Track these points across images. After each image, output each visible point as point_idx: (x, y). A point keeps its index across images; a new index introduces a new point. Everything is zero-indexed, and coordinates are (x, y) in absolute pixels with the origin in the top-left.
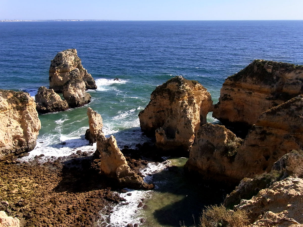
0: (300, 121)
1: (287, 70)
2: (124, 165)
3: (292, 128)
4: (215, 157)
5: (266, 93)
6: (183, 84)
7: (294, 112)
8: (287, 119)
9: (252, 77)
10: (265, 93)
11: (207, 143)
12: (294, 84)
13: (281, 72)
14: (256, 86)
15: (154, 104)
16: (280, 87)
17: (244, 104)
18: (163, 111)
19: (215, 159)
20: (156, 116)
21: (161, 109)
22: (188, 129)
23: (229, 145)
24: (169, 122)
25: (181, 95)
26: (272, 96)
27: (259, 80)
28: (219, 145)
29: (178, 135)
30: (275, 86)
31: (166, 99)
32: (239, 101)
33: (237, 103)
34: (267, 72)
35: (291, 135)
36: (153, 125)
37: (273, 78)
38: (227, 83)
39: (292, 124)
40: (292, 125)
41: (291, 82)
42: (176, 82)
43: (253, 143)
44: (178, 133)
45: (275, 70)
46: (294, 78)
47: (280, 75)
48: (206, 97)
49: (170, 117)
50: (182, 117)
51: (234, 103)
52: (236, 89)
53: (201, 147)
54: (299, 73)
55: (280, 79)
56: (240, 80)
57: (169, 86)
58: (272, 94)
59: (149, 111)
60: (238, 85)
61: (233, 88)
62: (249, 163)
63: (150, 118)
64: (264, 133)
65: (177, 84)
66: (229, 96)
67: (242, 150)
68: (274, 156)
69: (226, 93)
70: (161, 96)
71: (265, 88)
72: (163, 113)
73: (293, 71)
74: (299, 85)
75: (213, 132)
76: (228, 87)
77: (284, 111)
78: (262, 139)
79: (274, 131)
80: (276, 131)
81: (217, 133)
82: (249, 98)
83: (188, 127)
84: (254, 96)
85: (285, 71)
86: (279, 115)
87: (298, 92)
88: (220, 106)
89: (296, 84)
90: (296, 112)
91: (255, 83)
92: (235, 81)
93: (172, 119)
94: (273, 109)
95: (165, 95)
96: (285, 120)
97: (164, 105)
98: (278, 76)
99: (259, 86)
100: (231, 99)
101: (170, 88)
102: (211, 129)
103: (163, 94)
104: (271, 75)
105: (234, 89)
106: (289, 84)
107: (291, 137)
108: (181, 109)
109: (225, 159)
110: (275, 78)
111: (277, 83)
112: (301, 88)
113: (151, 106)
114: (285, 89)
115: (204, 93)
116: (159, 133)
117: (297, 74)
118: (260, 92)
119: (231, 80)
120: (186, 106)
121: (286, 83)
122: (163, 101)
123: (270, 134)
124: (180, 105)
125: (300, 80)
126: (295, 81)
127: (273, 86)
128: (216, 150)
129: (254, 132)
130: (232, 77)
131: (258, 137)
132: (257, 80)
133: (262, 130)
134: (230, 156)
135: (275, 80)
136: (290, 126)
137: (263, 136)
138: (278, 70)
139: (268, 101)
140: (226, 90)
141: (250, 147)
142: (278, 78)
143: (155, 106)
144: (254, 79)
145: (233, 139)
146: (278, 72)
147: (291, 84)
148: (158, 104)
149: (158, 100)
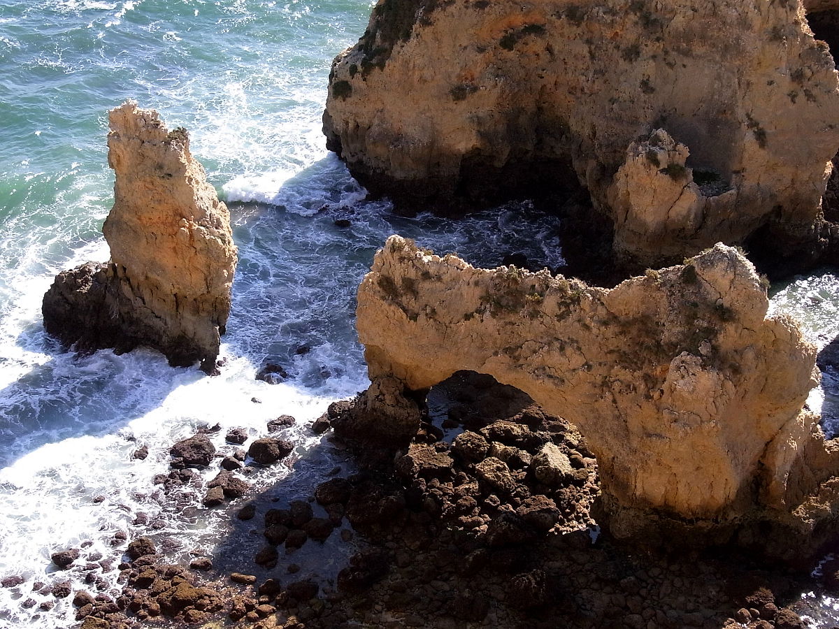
18: (538, 29)
20: (498, 74)
24: (652, 90)
29: (762, 152)
49: (654, 57)
72: (536, 44)
83: (815, 92)
93: (671, 65)
116: (667, 171)
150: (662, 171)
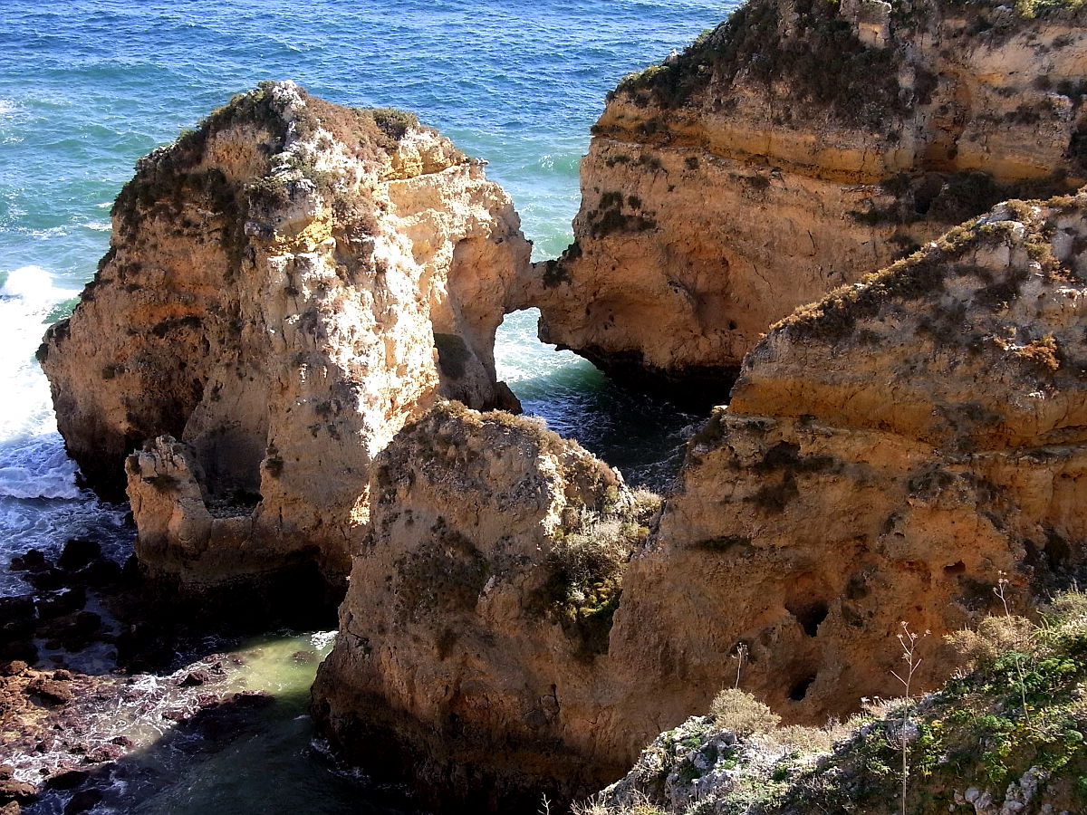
0: (1007, 376)
1: (983, 25)
3: (953, 424)
4: (490, 624)
5: (853, 178)
6: (297, 135)
7: (968, 316)
8: (920, 365)
9: (765, 75)
10: (847, 183)
11: (435, 537)
12: (1026, 116)
13: (946, 44)
14: (795, 137)
15: (131, 280)
16: (942, 137)
17: (728, 253)
18: (195, 321)
19: (488, 639)
20: (147, 359)
21: (182, 311)
22: (338, 439)
23: (575, 541)
24: (219, 398)
25: (280, 212)
26: (891, 200)
27: (810, 98)
28: (508, 550)
29: (276, 482)
30: (908, 135)
31: (202, 241)
32: (696, 236)
33: (682, 249)
34: (856, 44)
35: (947, 469)
36: (130, 418)
37: (895, 82)
38: (619, 122)
39: (958, 394)
40: (952, 400)
41: (1010, 105)
42: (260, 128)
43: (716, 526)
44: (277, 467)
45: (906, 31)
46: (1027, 79)
47: (940, 61)
48: (483, 214)
49: (228, 366)
50: (298, 362)
51: (668, 250)
52: (674, 157)
53: (402, 562)
54: (1060, 43)
55: (941, 87)
56: (696, 98)
58: (894, 184)
59: (100, 321)
60: (688, 130)
61: (654, 154)
62: (696, 661)
63: (110, 372)
64: (781, 458)
65: (264, 136)
66: (635, 202)
67: (648, 578)
68: (850, 604)
69: (612, 187)
70: (171, 218)
71: (848, 148)
72: (191, 337)
73: (1016, 31)
74: (1057, 124)
75: (470, 460)
76: (623, 147)
77: (899, 311)
78: (771, 502)
79: (844, 447)
80: (858, 445)
81: (496, 466)
82: (751, 216)
83: (339, 428)
84: (781, 204)
85: (971, 35)
86: (870, 338)
87: (1051, 166)
88: (582, 271)
89: (1037, 117)
90: (977, 317)
91: (789, 117)
92: (665, 106)
93: (241, 377)
94: (831, 303)
96: (909, 370)
97: (196, 283)
98: (926, 65)
99: (813, 138)
100: (646, 225)
101: (224, 168)
102: (457, 445)
103: (180, 208)
104: (883, 60)
105: (662, 155)
106: (998, 122)
107: (946, 480)
108: (291, 309)
109: (555, 639)
110: (906, 81)
111: (924, 115)
112: (1066, 143)
113: (109, 288)
114: (970, 153)
115: (468, 190)
116: (151, 480)
117: (1044, 50)
118: (819, 177)
119: (642, 102)
120: (322, 287)
121: (977, 109)
122: (186, 253)
123: (820, 464)
124: (280, 279)
125: (1065, 88)
126: (1032, 97)
127: (894, 137)
128: (491, 580)
129: (716, 456)
130: (645, 81)
131: (748, 486)
132: (799, 99)
133: (771, 439)
134: (579, 615)
135: (908, 92)
136: (944, 411)
137: (778, 477)
138: (924, 30)
139: (867, 230)
140: (611, 164)
141: (698, 558)
142: (927, 82)
143: (133, 287)
144: (781, 89)
145: (600, 503)
146: (926, 41)
147: (1011, 116)
148: (157, 275)
149: (155, 247)
150: (145, 479)
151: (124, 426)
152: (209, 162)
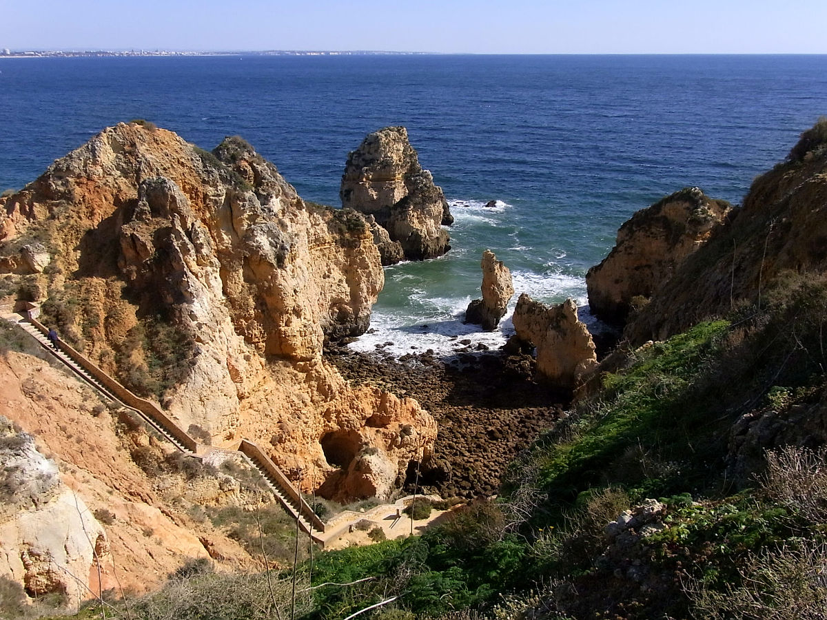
2: (590, 360)
6: (703, 204)
15: (629, 251)
18: (649, 266)
21: (644, 263)
25: (700, 227)
31: (657, 239)
36: (622, 297)
42: (685, 202)
57: (667, 210)
59: (615, 264)
63: (617, 282)
65: (687, 205)
70: (646, 231)
72: (647, 271)
95: (657, 229)
97: (651, 254)
101: (668, 215)
103: (650, 228)
113: (620, 253)
122: (650, 243)
143: (630, 254)
148: (639, 250)
149: (639, 240)
151: (618, 301)
152: (662, 213)
